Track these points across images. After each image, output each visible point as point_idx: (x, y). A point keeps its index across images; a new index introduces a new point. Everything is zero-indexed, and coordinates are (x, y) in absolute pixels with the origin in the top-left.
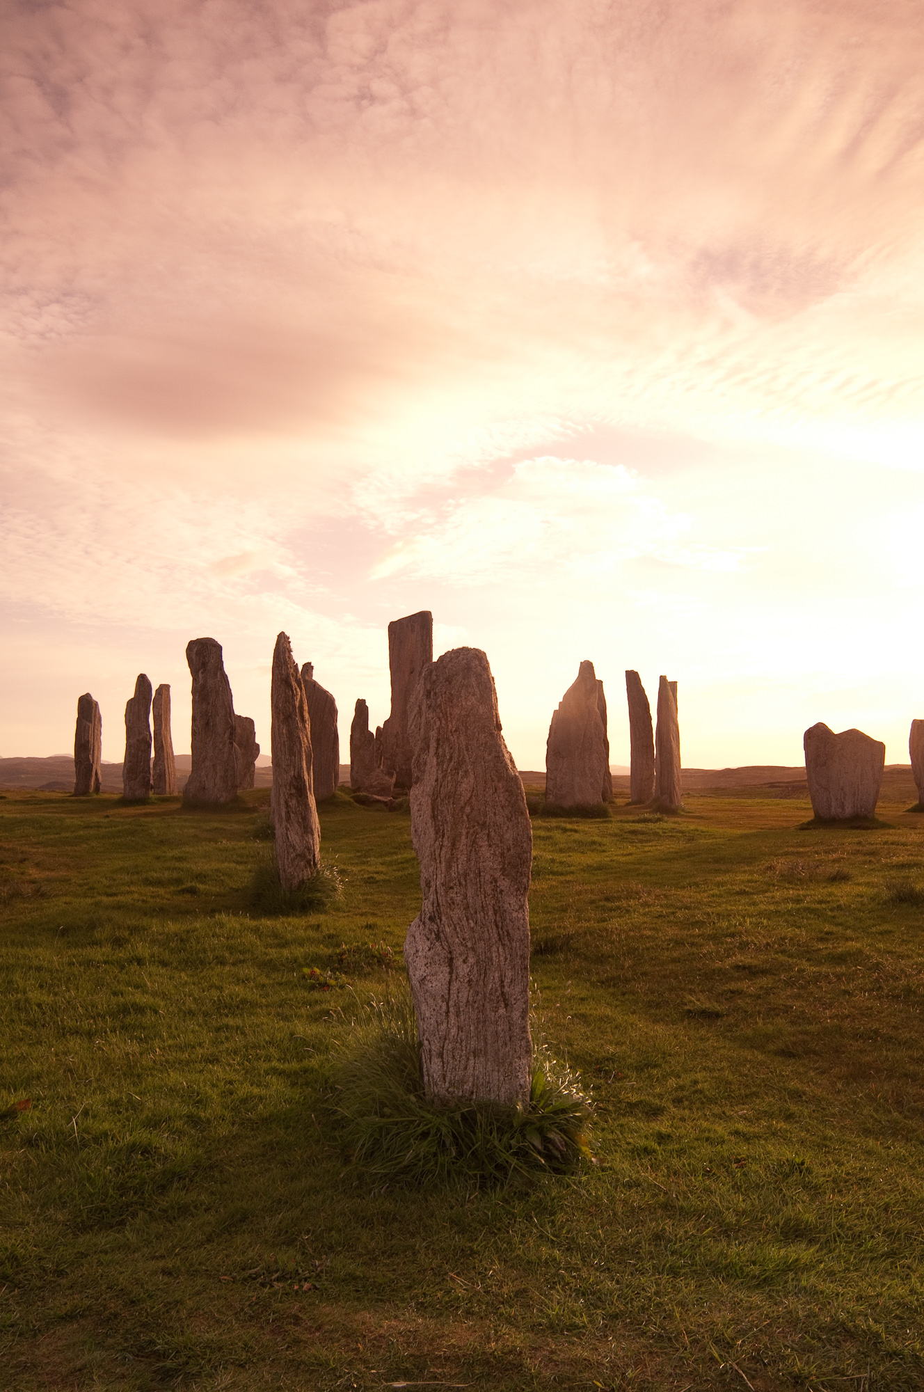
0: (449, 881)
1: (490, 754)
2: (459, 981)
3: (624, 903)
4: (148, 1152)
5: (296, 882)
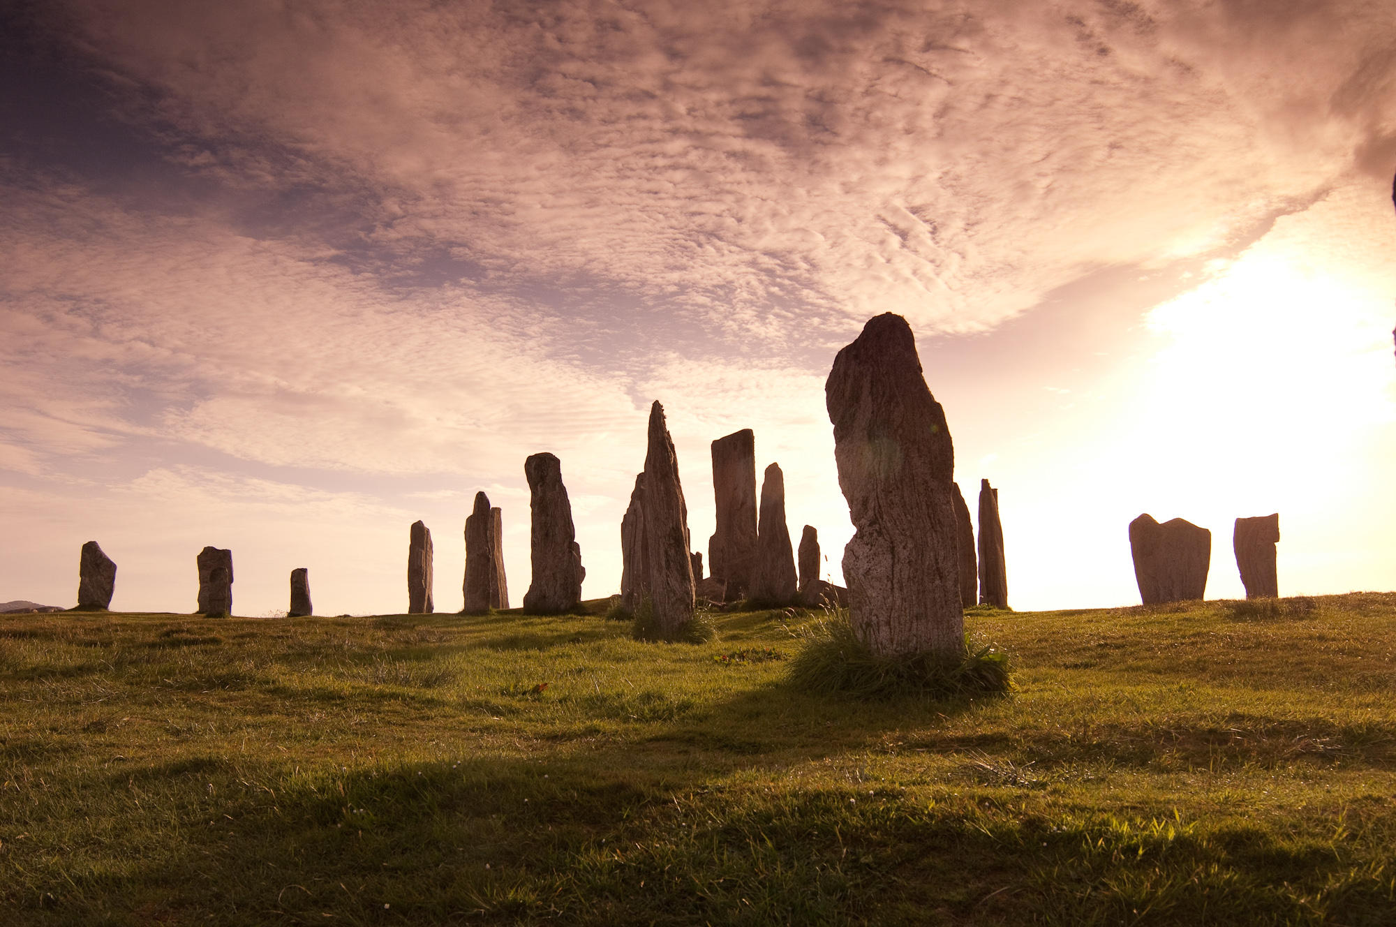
0: (888, 487)
2: (901, 563)
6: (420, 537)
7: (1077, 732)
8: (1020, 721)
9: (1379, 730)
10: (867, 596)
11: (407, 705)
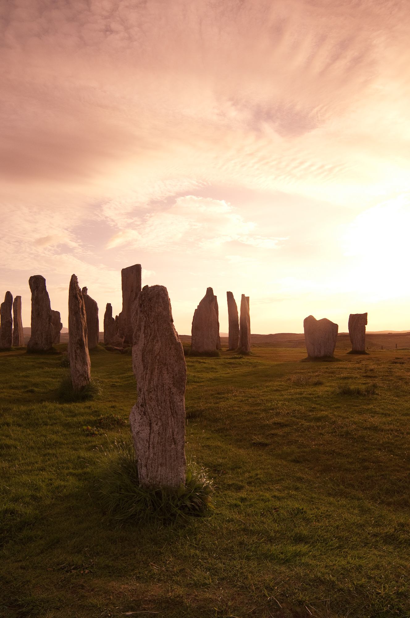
0: (150, 389)
1: (168, 333)
2: (154, 433)
3: (226, 395)
4: (14, 513)
5: (79, 387)
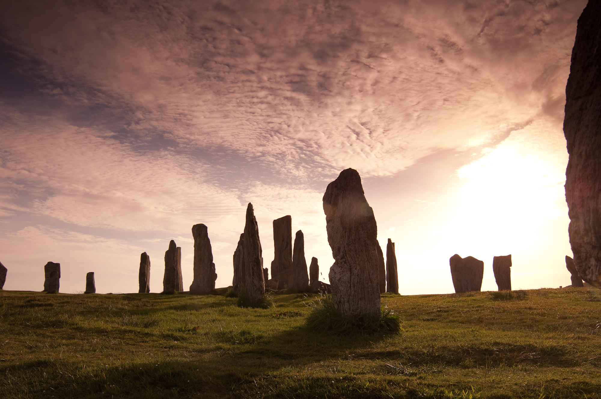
0: (349, 243)
2: (354, 275)
6: (145, 259)
7: (429, 350)
8: (404, 345)
9: (555, 349)
10: (339, 290)
11: (136, 336)
